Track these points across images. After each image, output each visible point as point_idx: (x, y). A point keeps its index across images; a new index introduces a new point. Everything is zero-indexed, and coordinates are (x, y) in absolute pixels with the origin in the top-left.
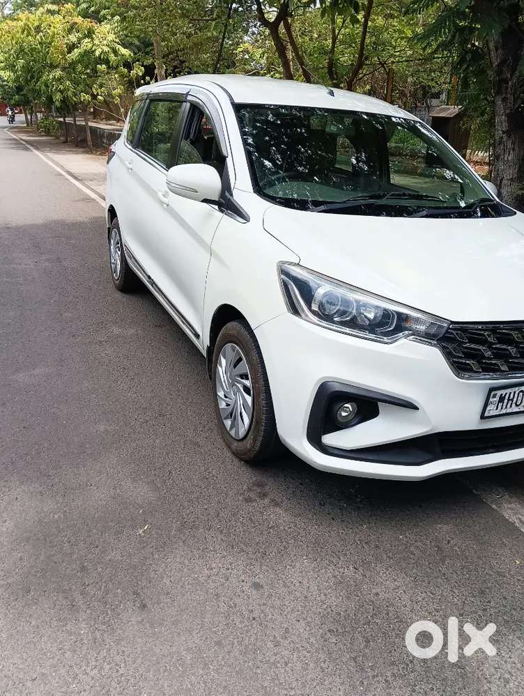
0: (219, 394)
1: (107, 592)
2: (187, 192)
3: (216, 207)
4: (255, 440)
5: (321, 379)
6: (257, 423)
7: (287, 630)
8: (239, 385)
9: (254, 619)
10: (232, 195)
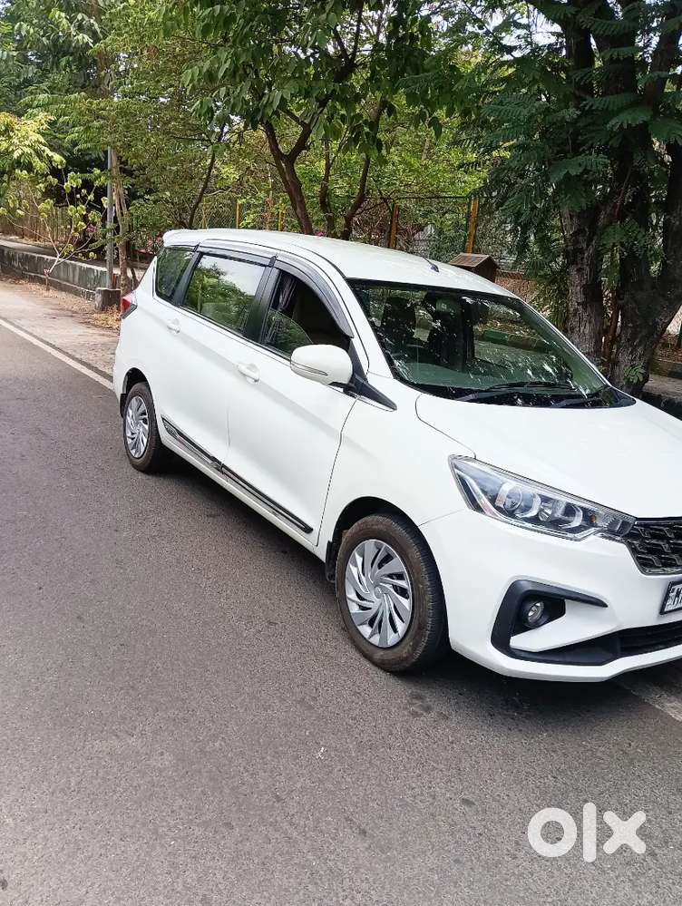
0: (348, 596)
1: (318, 820)
2: (314, 373)
3: (341, 390)
4: (414, 648)
5: (512, 578)
6: (421, 627)
7: (517, 844)
8: (388, 586)
9: (480, 834)
10: (366, 379)
